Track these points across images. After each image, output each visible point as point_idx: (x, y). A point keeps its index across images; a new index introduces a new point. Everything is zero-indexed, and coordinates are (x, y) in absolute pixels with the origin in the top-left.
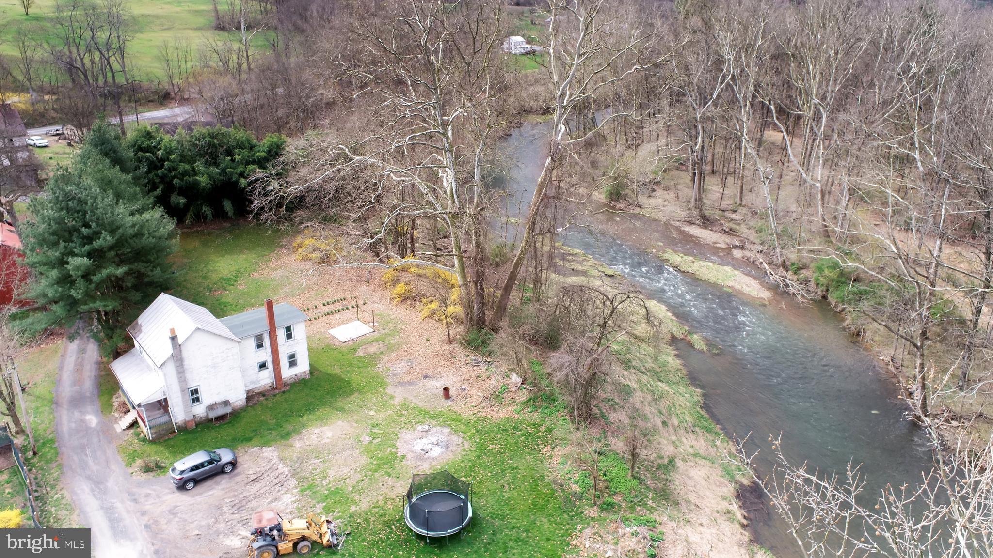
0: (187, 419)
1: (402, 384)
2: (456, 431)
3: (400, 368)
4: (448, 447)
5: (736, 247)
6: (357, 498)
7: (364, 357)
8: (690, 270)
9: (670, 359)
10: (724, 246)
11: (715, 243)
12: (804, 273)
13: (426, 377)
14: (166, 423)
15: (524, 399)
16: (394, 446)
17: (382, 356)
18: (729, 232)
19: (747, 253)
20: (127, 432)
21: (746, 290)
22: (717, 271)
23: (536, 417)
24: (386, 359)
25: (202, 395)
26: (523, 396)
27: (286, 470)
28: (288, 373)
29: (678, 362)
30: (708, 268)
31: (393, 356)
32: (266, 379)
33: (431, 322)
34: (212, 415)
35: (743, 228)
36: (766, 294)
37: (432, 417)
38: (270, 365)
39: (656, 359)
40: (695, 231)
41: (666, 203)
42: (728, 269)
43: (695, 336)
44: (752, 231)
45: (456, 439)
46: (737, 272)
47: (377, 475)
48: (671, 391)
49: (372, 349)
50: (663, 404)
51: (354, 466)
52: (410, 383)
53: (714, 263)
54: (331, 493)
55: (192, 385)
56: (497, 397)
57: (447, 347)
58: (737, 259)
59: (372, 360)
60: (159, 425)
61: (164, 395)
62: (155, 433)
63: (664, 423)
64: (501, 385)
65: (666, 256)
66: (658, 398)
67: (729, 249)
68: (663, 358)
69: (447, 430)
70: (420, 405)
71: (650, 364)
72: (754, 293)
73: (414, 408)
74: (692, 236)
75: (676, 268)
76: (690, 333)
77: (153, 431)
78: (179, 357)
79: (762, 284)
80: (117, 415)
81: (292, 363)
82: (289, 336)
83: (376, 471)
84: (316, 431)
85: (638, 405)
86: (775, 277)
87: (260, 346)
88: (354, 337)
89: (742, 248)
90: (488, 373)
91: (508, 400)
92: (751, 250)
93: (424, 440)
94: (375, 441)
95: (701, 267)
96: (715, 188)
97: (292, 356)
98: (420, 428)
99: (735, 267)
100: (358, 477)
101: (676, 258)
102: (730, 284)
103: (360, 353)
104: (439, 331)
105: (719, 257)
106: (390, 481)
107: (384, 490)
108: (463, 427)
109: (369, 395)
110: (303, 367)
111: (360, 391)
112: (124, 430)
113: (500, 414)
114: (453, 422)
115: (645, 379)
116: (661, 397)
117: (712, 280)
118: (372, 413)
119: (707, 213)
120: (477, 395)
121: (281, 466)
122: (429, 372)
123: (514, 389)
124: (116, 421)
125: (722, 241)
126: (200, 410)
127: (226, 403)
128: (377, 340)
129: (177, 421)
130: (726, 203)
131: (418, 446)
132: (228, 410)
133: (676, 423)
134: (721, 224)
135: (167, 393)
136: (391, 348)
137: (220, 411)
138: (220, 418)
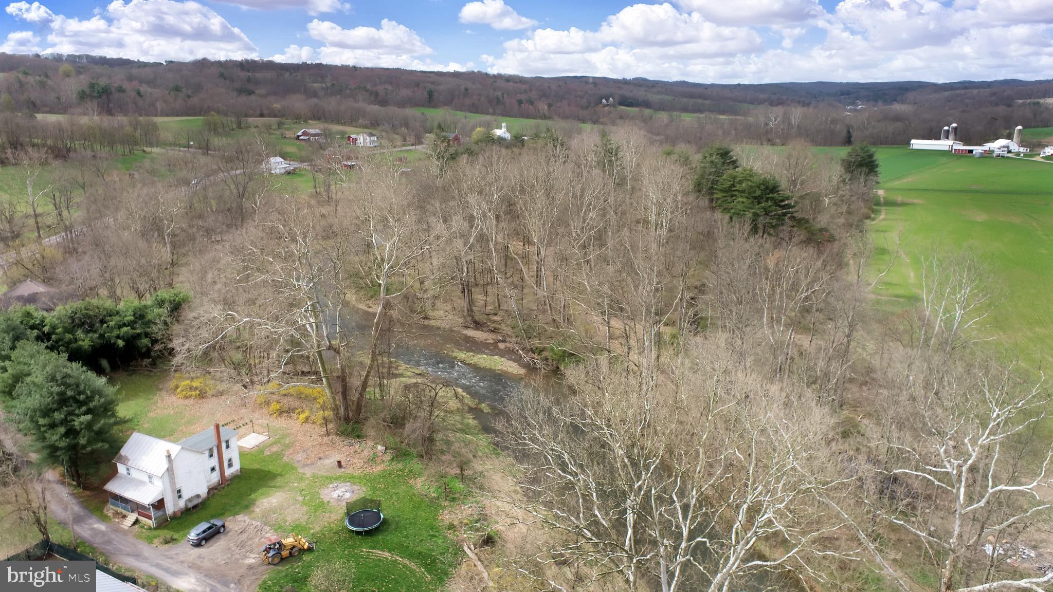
0: (176, 510)
1: (305, 465)
2: (354, 483)
3: (300, 457)
4: (353, 492)
5: (500, 341)
6: (311, 526)
7: (272, 455)
8: (472, 362)
9: (471, 421)
10: (492, 341)
11: (485, 340)
12: (545, 354)
13: (320, 459)
14: (162, 515)
15: (389, 458)
16: (319, 498)
17: (283, 452)
18: (494, 331)
19: (508, 345)
20: (133, 527)
21: (510, 370)
22: (490, 360)
23: (400, 466)
24: (287, 453)
26: (388, 457)
27: (259, 523)
28: (228, 472)
29: (475, 422)
30: (484, 359)
31: (291, 451)
32: (215, 478)
33: (307, 425)
34: (190, 505)
35: (503, 326)
36: (522, 371)
37: (336, 479)
39: (462, 423)
40: (471, 333)
41: (447, 313)
42: (496, 357)
43: (483, 405)
44: (509, 328)
45: (355, 487)
46: (503, 359)
47: (317, 513)
48: (475, 439)
49: (275, 449)
50: (472, 447)
51: (301, 512)
52: (312, 464)
53: (487, 355)
54: (294, 527)
56: (372, 460)
57: (326, 438)
58: (502, 350)
59: (278, 456)
60: (159, 517)
61: (162, 496)
62: (158, 522)
63: (474, 456)
64: (371, 454)
65: (454, 354)
66: (467, 444)
67: (496, 343)
68: (466, 421)
69: (349, 484)
70: (325, 474)
71: (459, 426)
72: (515, 372)
73: (321, 477)
74: (470, 337)
75: (463, 362)
76: (480, 403)
77: (156, 521)
78: (172, 470)
79: (519, 365)
80: (117, 520)
82: (228, 447)
83: (315, 512)
84: (265, 501)
85: (458, 450)
86: (527, 359)
87: (211, 456)
88: (257, 444)
89: (504, 341)
90: (361, 448)
91: (379, 461)
92: (510, 342)
93: (337, 492)
94: (306, 498)
95: (479, 359)
96: (480, 297)
98: (331, 486)
99: (502, 356)
100: (306, 517)
101: (462, 355)
102: (500, 368)
103: (267, 453)
104: (317, 430)
105: (490, 350)
106: (327, 515)
107: (325, 519)
108: (358, 481)
109: (287, 476)
110: (236, 467)
111: (281, 475)
112: (130, 527)
113: (378, 469)
114: (351, 479)
115: (458, 435)
116: (470, 443)
117: (488, 367)
118: (296, 485)
119: (476, 318)
120: (358, 462)
121: (254, 522)
122: (321, 455)
123: (381, 454)
124: (120, 524)
125: (489, 337)
126: (182, 504)
127: (198, 496)
128: (275, 443)
129: (169, 513)
130: (489, 308)
131: (335, 495)
132: (200, 500)
133: (480, 454)
134: (488, 326)
135: (164, 494)
136: (288, 446)
137: (195, 502)
138: (195, 507)
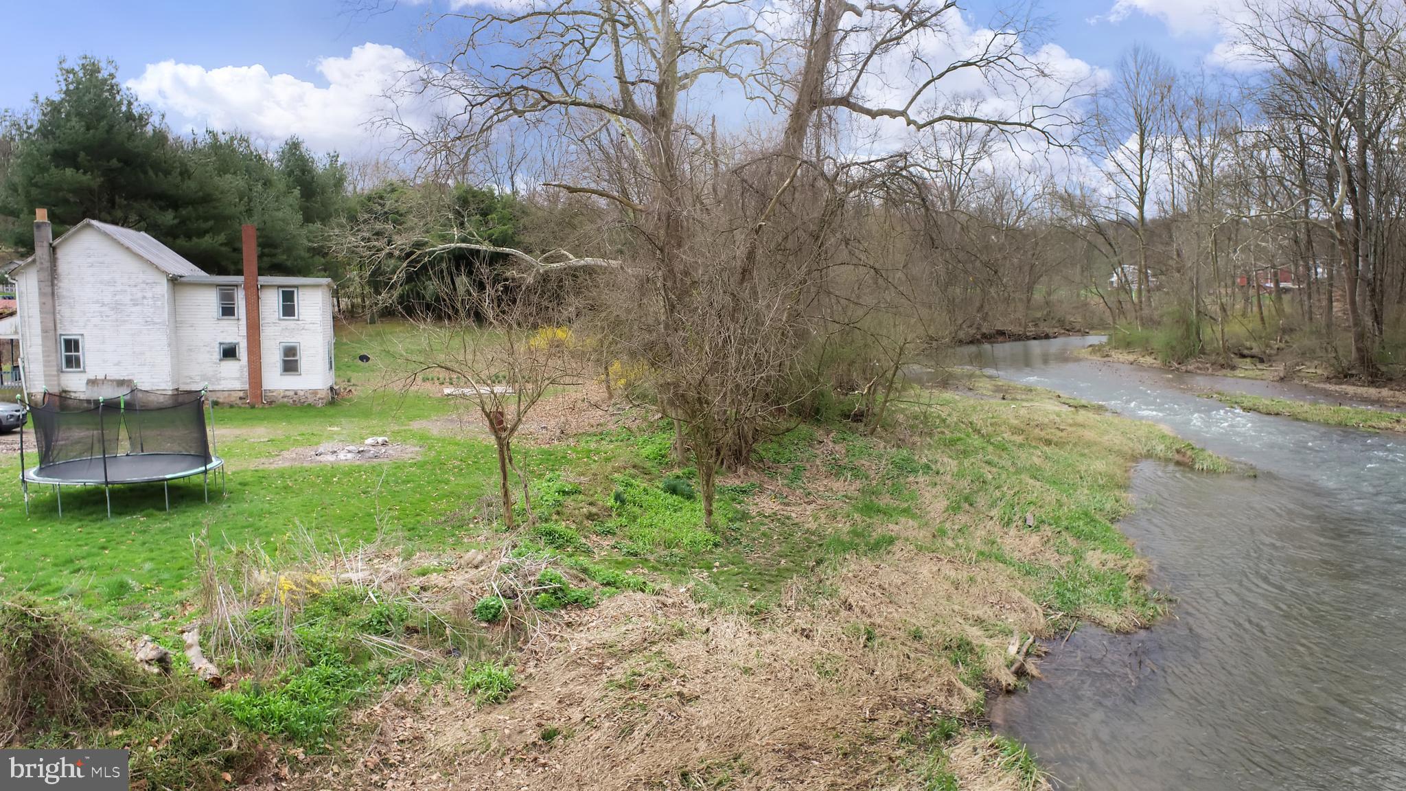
2: (429, 451)
4: (373, 458)
8: (1285, 411)
16: (286, 448)
25: (88, 353)
37: (422, 439)
38: (243, 352)
52: (467, 423)
55: (73, 331)
69: (416, 449)
73: (414, 433)
81: (291, 367)
82: (288, 311)
87: (228, 311)
88: (471, 393)
94: (267, 443)
97: (290, 351)
102: (1383, 425)
109: (372, 421)
110: (313, 381)
117: (1335, 421)
118: (335, 429)
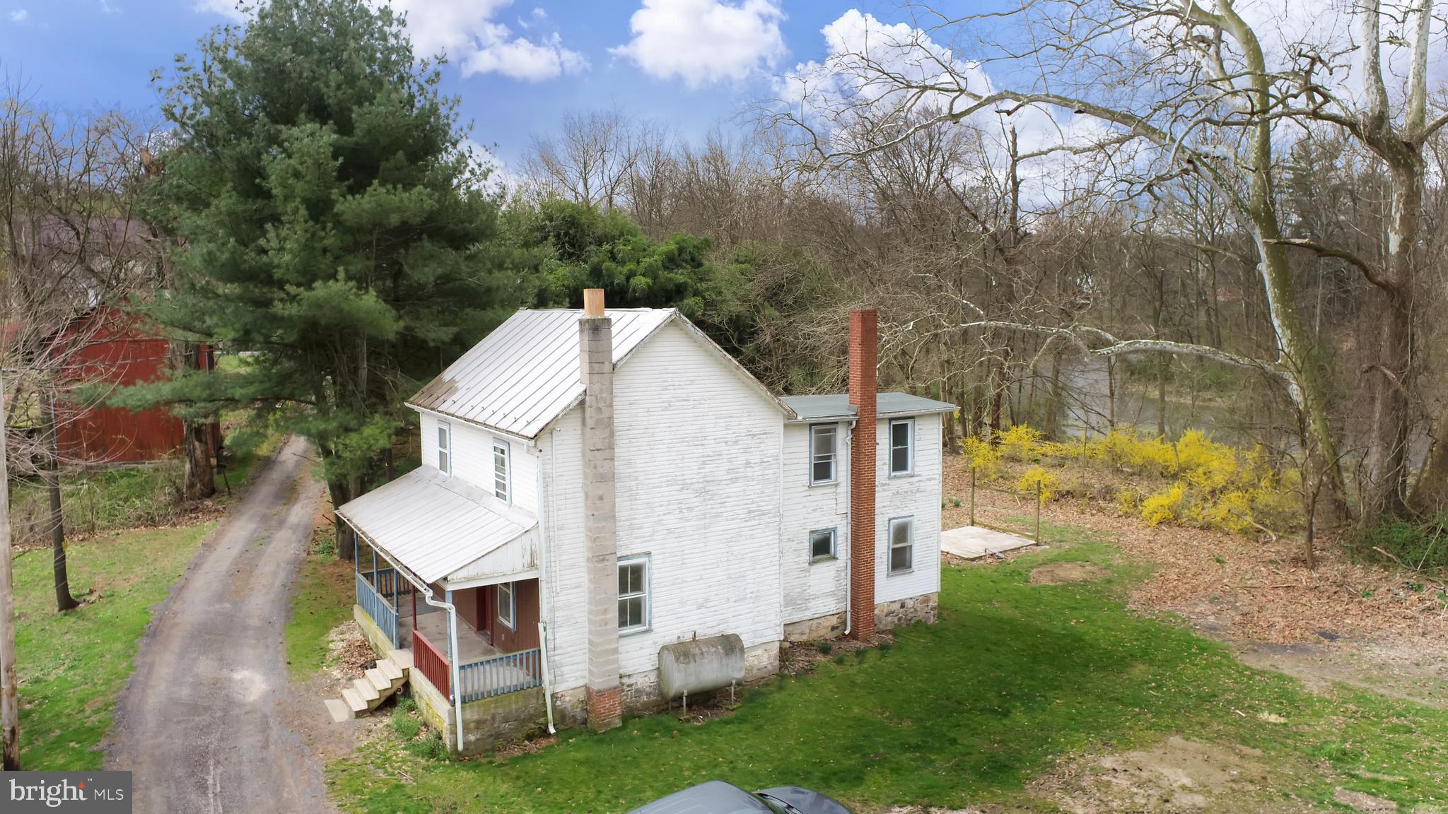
0: (599, 684)
3: (1206, 612)
7: (1066, 589)
14: (519, 690)
17: (1116, 588)
20: (369, 722)
24: (1136, 594)
25: (657, 597)
28: (889, 590)
31: (1151, 589)
32: (826, 593)
34: (682, 680)
38: (842, 547)
49: (1072, 574)
55: (631, 548)
57: (1304, 573)
59: (1094, 595)
60: (497, 695)
61: (533, 565)
62: (479, 724)
77: (473, 715)
78: (605, 414)
80: (336, 673)
81: (900, 560)
82: (900, 461)
87: (822, 471)
88: (993, 551)
97: (901, 533)
103: (1041, 580)
110: (925, 578)
112: (359, 714)
124: (332, 690)
126: (639, 657)
127: (730, 645)
128: (1065, 559)
129: (559, 689)
132: (736, 674)
135: (542, 562)
137: (710, 672)
138: (705, 699)
